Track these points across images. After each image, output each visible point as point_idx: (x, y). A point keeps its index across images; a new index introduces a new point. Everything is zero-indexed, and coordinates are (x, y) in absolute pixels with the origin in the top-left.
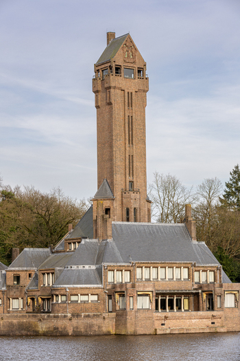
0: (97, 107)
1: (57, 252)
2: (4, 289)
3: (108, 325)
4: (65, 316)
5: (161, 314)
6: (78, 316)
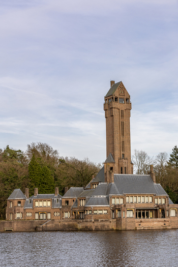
0: (106, 117)
1: (87, 189)
2: (61, 207)
3: (112, 225)
5: (138, 220)
6: (97, 221)
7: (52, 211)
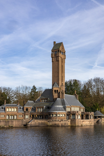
1: (37, 102)
2: (23, 112)
3: (69, 123)
4: (59, 121)
6: (62, 120)
7: (18, 114)
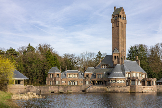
0: (113, 27)
1: (97, 68)
2: (84, 78)
4: (117, 87)
6: (121, 86)
7: (78, 80)
